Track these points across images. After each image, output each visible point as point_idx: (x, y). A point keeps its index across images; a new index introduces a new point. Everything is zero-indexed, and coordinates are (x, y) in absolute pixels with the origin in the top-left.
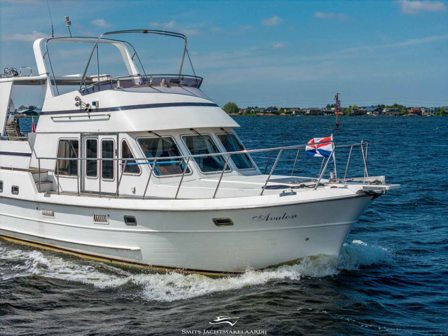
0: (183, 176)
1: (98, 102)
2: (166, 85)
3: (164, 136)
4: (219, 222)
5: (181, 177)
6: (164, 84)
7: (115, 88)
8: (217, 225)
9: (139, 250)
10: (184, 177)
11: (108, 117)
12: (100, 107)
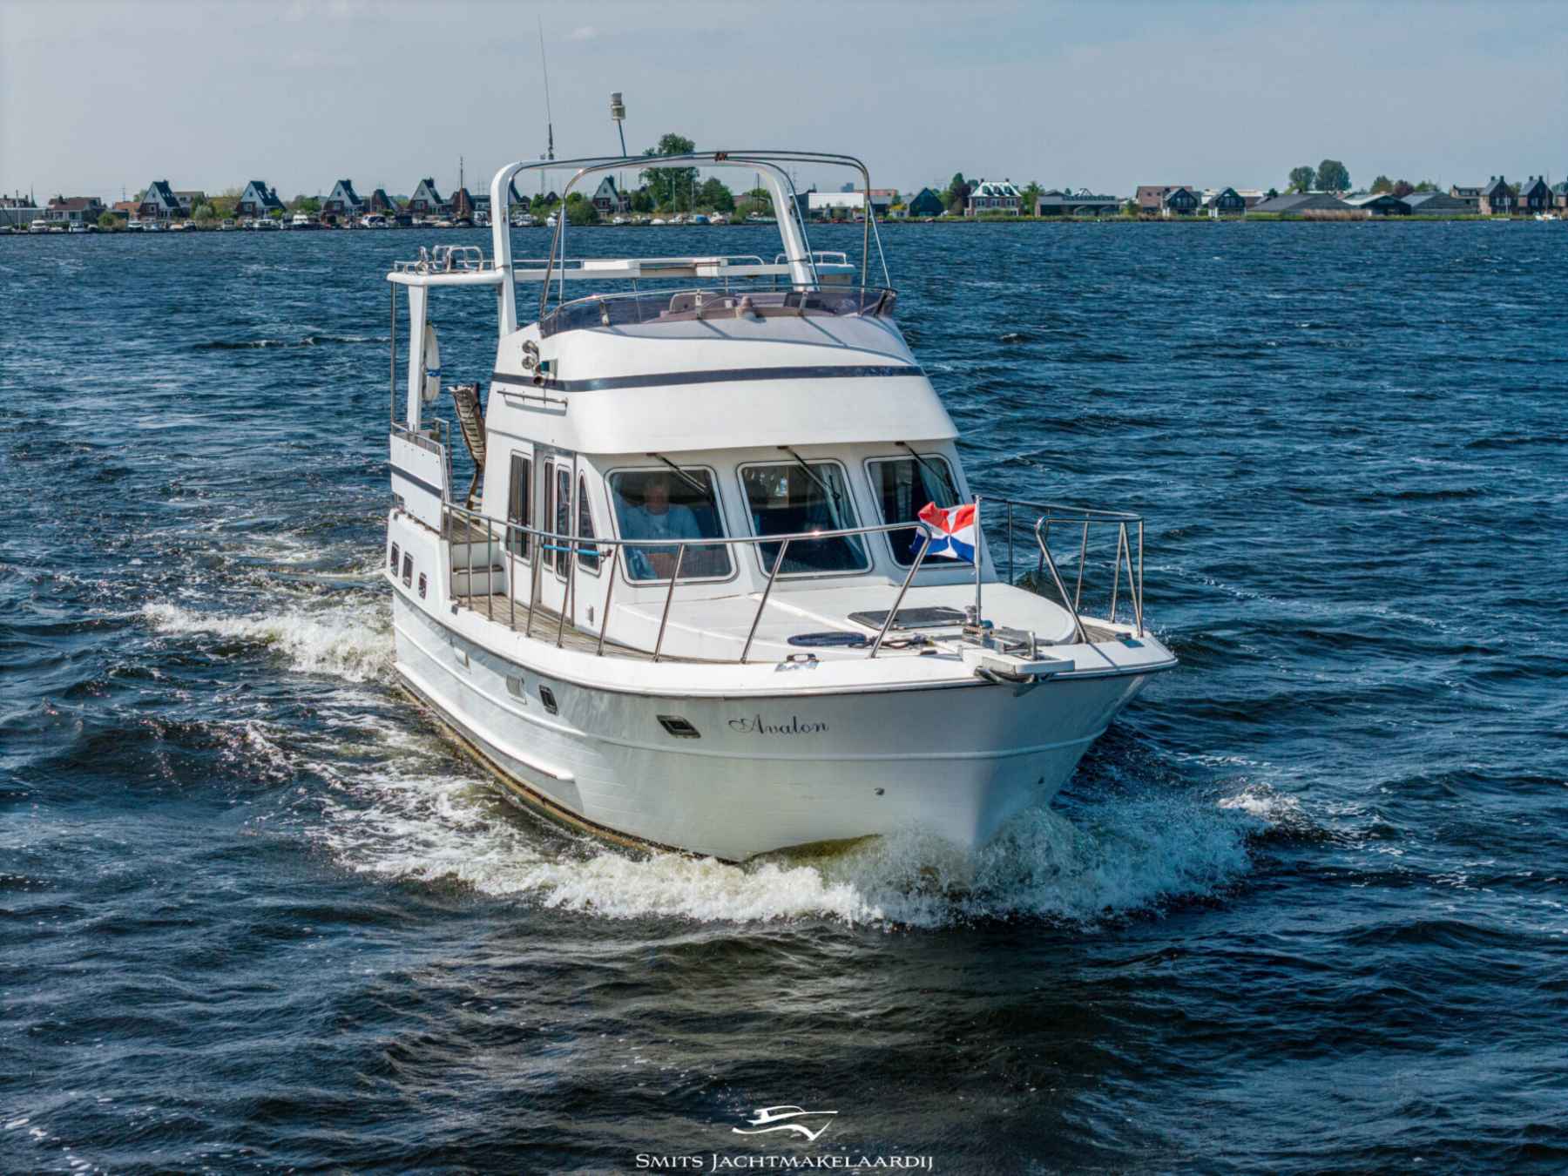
0: (671, 585)
1: (556, 362)
2: (751, 314)
3: (685, 466)
4: (677, 727)
5: (667, 589)
6: (744, 311)
7: (663, 314)
8: (671, 732)
9: (572, 782)
10: (675, 589)
11: (561, 407)
12: (560, 378)
